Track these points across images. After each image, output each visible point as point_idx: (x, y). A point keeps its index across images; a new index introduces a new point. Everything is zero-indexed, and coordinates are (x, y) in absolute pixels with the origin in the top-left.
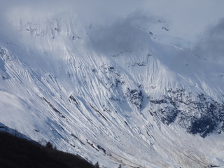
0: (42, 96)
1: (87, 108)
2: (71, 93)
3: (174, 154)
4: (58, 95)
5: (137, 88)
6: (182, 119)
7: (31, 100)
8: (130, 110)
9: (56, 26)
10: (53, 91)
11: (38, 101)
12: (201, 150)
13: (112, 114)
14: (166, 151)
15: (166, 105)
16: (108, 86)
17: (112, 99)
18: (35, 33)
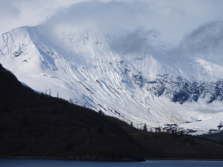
0: (78, 80)
1: (107, 87)
2: (97, 78)
3: (163, 115)
4: (89, 79)
5: (138, 74)
6: (167, 93)
7: (72, 83)
8: (135, 88)
9: (86, 36)
10: (86, 77)
11: (76, 84)
12: (180, 112)
13: (123, 91)
14: (158, 113)
15: (157, 84)
16: (121, 73)
17: (123, 81)
18: (72, 41)
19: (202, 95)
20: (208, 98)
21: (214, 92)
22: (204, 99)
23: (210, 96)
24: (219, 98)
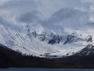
0: (8, 34)
1: (21, 37)
2: (16, 33)
3: (44, 49)
4: (13, 34)
5: (34, 32)
6: (46, 40)
7: (5, 35)
8: (32, 38)
9: (12, 15)
10: (11, 32)
11: (7, 35)
12: (51, 48)
13: (27, 39)
14: (42, 48)
15: (42, 36)
16: (26, 31)
17: (27, 35)
18: (6, 17)
19: (61, 41)
20: (63, 42)
21: (66, 40)
22: (62, 43)
23: (65, 41)
24: (68, 42)
